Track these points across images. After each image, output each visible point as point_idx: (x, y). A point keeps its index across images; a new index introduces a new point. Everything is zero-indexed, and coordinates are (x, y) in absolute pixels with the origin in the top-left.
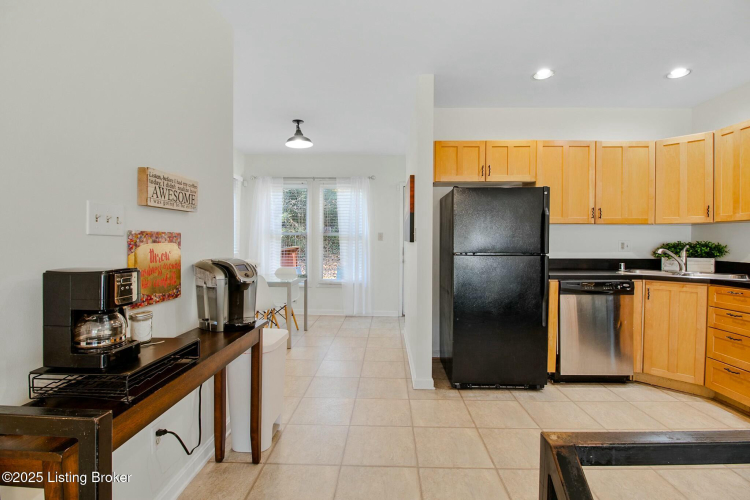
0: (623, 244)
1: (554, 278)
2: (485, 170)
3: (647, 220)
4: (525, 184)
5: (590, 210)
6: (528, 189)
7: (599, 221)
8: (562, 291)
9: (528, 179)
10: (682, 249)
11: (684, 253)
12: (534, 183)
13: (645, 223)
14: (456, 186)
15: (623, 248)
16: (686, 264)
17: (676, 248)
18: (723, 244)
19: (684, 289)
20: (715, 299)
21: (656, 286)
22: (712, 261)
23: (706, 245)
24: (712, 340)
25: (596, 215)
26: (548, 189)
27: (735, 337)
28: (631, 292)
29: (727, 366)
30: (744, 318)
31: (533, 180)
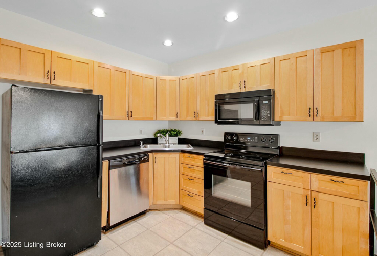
0: (141, 130)
1: (105, 159)
2: (50, 74)
3: (153, 118)
4: (85, 91)
5: (126, 112)
6: (86, 95)
7: (131, 118)
8: (111, 167)
9: (87, 87)
10: (166, 133)
11: (167, 135)
12: (91, 91)
13: (151, 119)
14: (15, 84)
15: (141, 133)
16: (168, 140)
17: (164, 132)
18: (180, 130)
19: (171, 156)
20: (182, 159)
21: (159, 155)
22: (177, 138)
23: (174, 131)
24: (182, 180)
25: (130, 115)
26: (102, 97)
27: (191, 178)
28: (148, 161)
29: (188, 193)
30: (194, 169)
31: (91, 88)
